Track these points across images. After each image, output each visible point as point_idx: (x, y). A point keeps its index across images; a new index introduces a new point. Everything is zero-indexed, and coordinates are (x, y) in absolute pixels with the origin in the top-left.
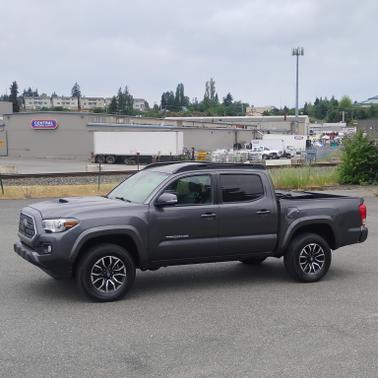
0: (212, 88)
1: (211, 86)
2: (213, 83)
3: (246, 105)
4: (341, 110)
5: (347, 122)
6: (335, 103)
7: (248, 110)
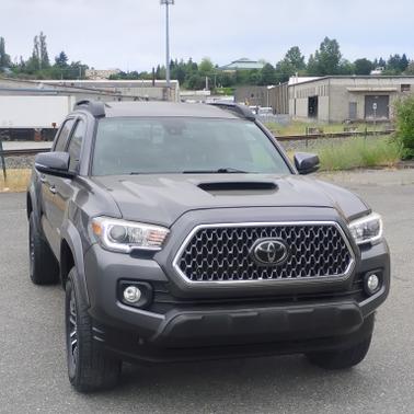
0: (43, 44)
1: (41, 42)
2: (43, 39)
3: (85, 67)
4: (202, 75)
5: (211, 89)
6: (194, 66)
7: (88, 73)
